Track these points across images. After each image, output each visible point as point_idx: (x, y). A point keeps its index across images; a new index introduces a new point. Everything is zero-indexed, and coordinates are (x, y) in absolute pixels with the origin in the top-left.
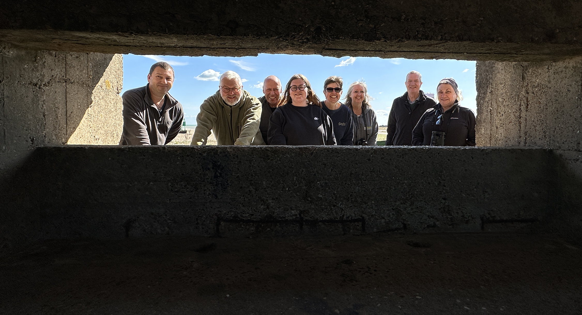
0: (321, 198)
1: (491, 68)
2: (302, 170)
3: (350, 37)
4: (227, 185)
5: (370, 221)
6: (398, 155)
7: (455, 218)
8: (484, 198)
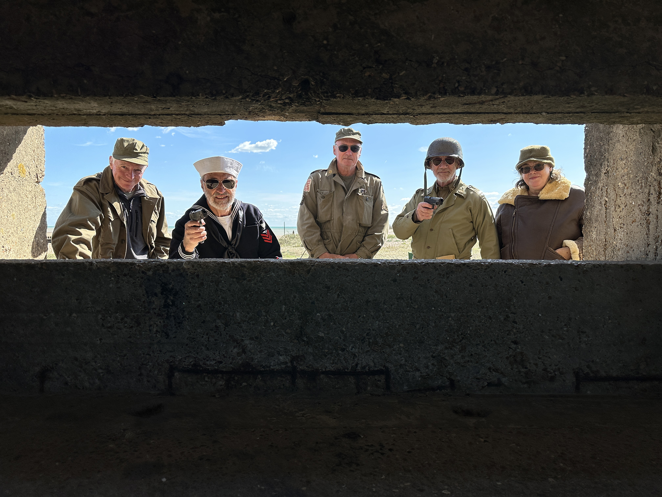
0: (322, 337)
1: (607, 133)
2: (294, 296)
3: (352, 94)
4: (183, 318)
5: (398, 374)
6: (440, 274)
7: (532, 373)
8: (580, 342)
